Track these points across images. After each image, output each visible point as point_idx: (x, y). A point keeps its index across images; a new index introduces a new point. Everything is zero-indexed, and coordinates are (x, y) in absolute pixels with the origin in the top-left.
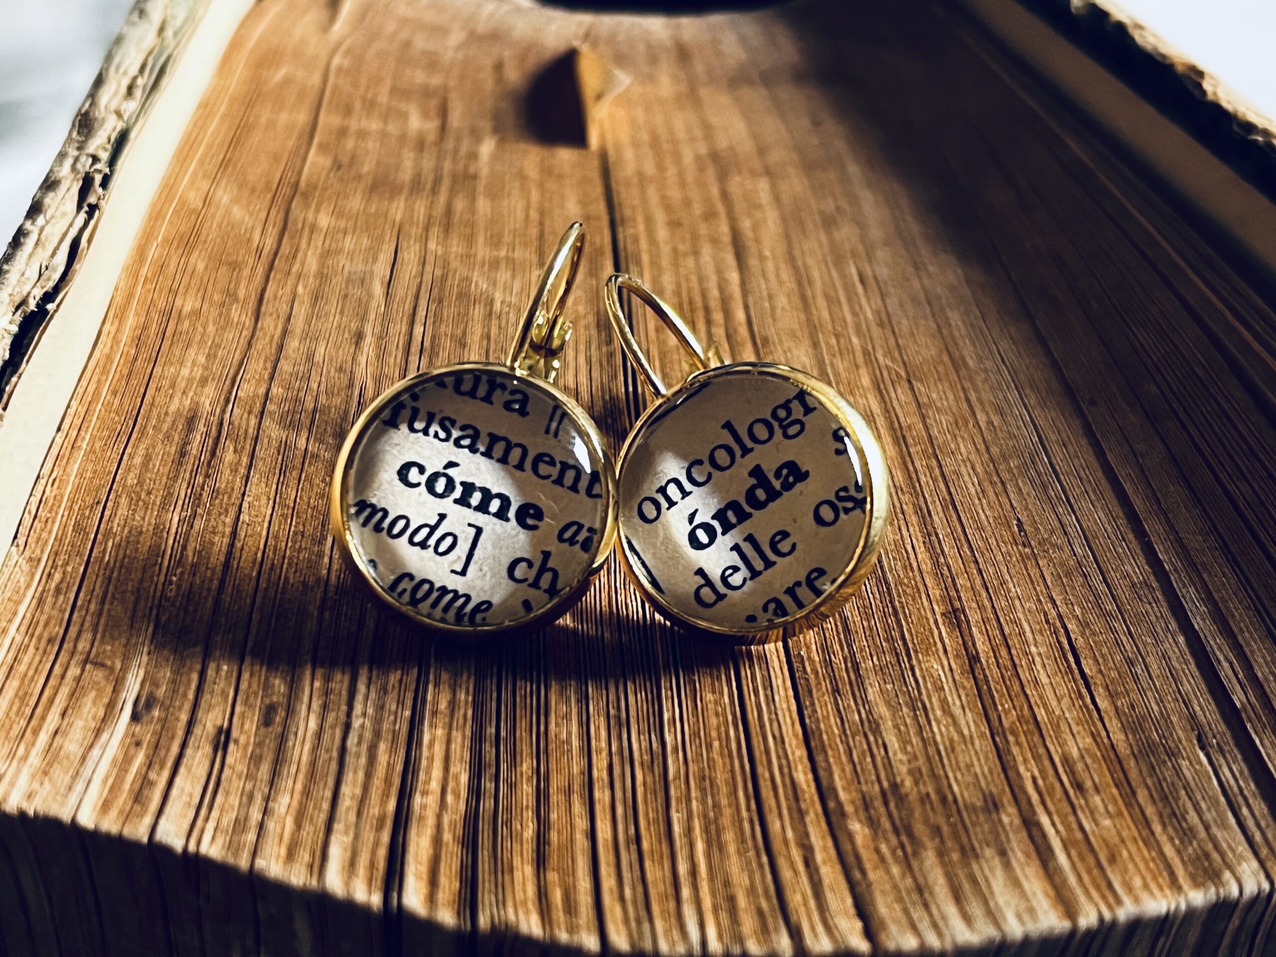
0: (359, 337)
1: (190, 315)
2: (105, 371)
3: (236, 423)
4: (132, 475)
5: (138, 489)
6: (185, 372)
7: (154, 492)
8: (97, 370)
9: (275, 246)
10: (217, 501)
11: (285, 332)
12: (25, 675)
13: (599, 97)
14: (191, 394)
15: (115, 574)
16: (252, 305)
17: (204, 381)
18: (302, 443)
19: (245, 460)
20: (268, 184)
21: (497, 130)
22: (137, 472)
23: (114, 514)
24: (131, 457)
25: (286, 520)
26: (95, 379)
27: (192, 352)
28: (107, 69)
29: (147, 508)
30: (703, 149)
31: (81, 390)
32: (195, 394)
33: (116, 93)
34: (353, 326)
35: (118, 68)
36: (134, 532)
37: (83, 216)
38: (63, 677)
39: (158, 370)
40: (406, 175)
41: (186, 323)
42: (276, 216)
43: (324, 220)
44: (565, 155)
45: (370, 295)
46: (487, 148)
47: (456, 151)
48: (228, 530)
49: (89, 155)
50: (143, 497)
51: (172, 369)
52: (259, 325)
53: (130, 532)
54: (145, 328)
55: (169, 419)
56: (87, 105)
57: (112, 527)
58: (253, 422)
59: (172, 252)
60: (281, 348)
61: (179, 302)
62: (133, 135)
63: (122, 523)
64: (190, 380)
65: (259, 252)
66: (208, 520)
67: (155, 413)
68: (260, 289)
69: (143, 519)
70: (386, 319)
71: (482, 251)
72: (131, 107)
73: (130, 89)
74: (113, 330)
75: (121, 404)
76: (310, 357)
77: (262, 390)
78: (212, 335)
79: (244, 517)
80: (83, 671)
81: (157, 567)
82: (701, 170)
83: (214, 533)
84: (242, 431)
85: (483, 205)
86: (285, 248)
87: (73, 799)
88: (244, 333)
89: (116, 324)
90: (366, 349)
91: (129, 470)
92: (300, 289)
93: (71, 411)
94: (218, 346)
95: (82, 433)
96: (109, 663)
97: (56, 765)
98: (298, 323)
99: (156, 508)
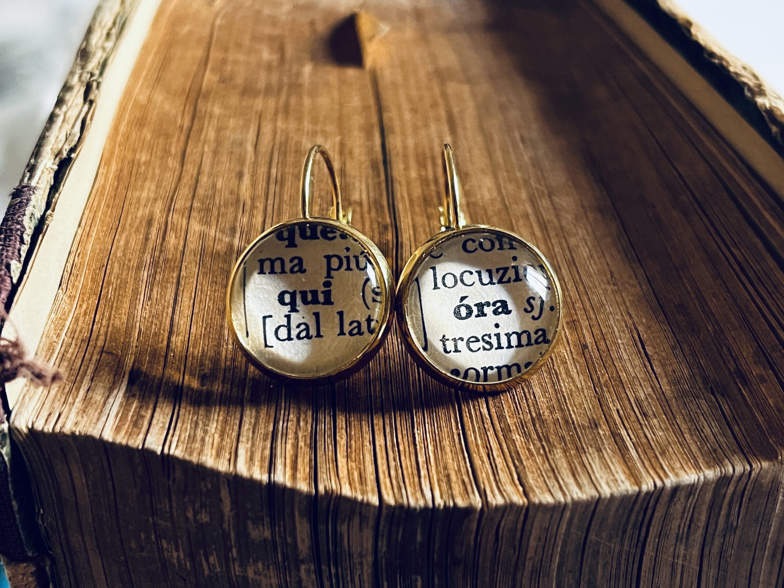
0: (240, 175)
1: (145, 163)
2: (102, 194)
3: (175, 223)
4: (120, 250)
5: (123, 258)
6: (144, 195)
7: (132, 260)
8: (98, 194)
9: (190, 125)
10: (168, 266)
11: (199, 173)
12: (70, 359)
13: (371, 38)
14: (149, 206)
15: (115, 305)
16: (179, 158)
17: (155, 200)
18: (212, 233)
19: (182, 243)
20: (184, 90)
21: (314, 58)
22: (123, 249)
23: (111, 272)
24: (119, 241)
25: (207, 274)
26: (97, 199)
27: (148, 183)
28: (94, 24)
29: (129, 269)
30: (430, 68)
31: (90, 204)
32: (151, 206)
33: (100, 38)
34: (238, 169)
35: (100, 23)
36: (123, 281)
37: (86, 107)
38: (90, 360)
39: (129, 194)
40: (261, 84)
41: (143, 168)
42: (189, 109)
43: (217, 110)
44: (351, 73)
45: (246, 152)
46: (307, 69)
47: (290, 70)
48: (175, 281)
49: (88, 73)
50: (126, 263)
51: (138, 193)
52: (184, 168)
53: (121, 281)
54: (121, 171)
55: (138, 221)
56: (84, 44)
57: (111, 279)
58: (185, 221)
59: (133, 128)
60: (197, 181)
61: (138, 156)
62: (110, 61)
63: (116, 277)
64: (148, 200)
65: (181, 127)
66: (164, 275)
67: (130, 217)
68: (183, 148)
69: (128, 274)
70: (255, 163)
71: (307, 125)
72: (109, 45)
73: (108, 35)
74: (105, 171)
75: (112, 212)
76: (214, 186)
77: (188, 204)
78: (158, 175)
79: (183, 273)
80: (101, 356)
81: (138, 300)
82: (430, 80)
83: (167, 282)
84: (179, 226)
85: (307, 101)
86: (196, 127)
87: (100, 425)
88: (176, 174)
89: (106, 167)
90: (245, 182)
91: (118, 248)
92: (206, 149)
93: (85, 217)
94: (162, 181)
95: (93, 227)
96: (115, 352)
97: (89, 407)
98: (206, 168)
99: (134, 269)
